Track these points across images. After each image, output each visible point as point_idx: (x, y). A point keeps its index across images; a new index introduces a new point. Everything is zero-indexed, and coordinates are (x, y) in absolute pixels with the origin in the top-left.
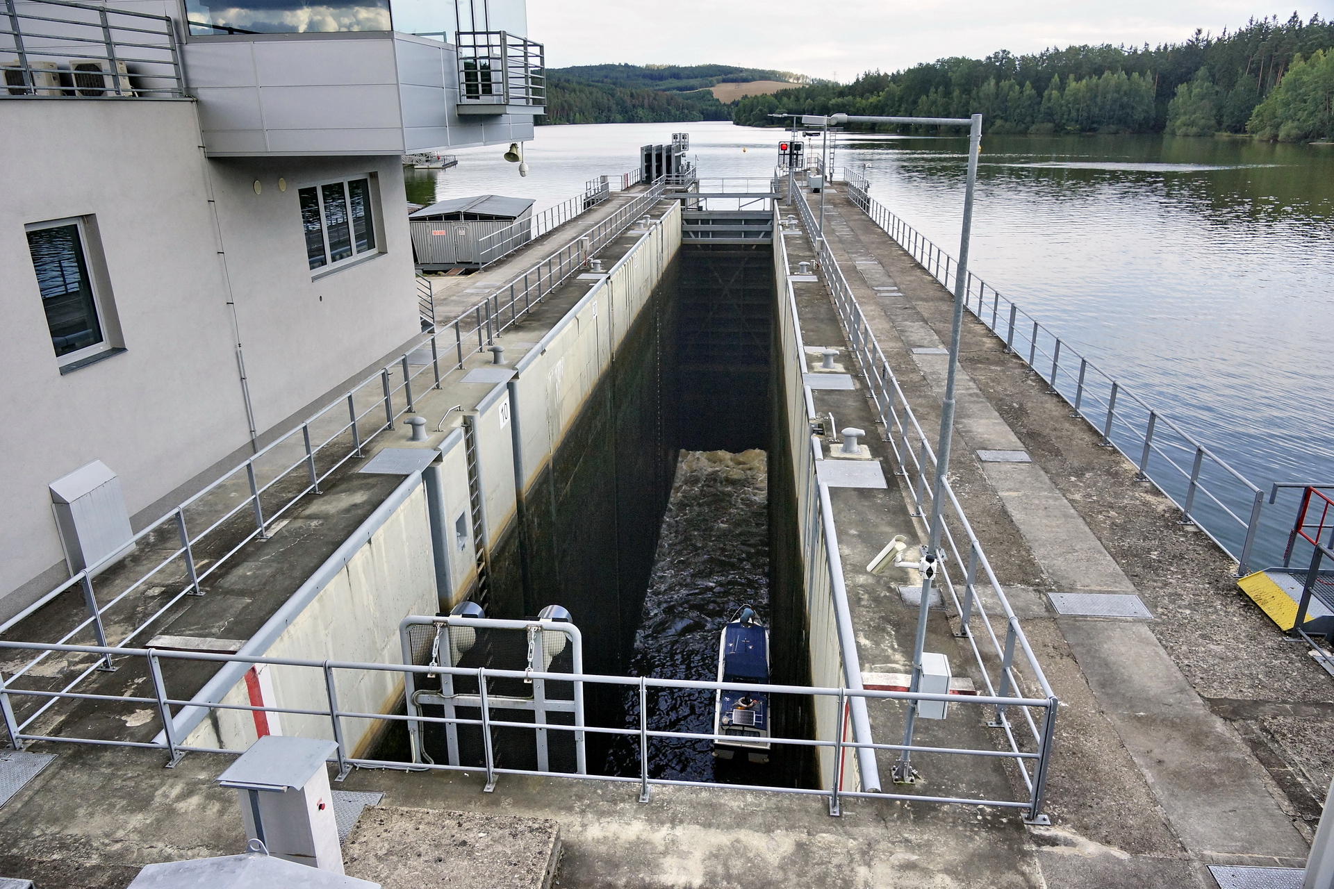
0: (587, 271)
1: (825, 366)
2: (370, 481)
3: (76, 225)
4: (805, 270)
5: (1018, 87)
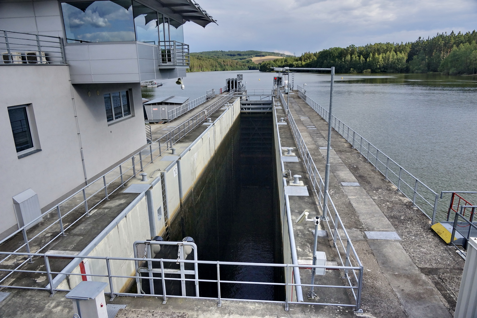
0: (206, 122)
1: (288, 154)
2: (127, 195)
3: (25, 107)
4: (283, 121)
5: (358, 57)
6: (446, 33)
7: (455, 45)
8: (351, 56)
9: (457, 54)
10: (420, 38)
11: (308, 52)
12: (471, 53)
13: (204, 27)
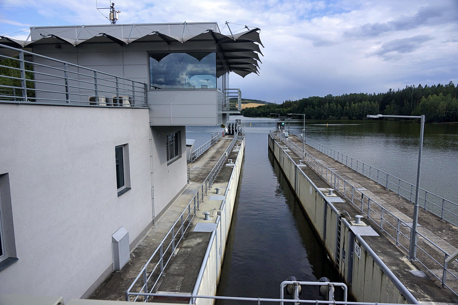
1: (329, 194)
2: (199, 234)
3: (122, 147)
4: (301, 163)
5: (335, 106)
6: (414, 85)
7: (423, 96)
8: (329, 104)
9: (427, 105)
10: (391, 90)
11: (288, 100)
12: (438, 104)
13: (244, 77)
